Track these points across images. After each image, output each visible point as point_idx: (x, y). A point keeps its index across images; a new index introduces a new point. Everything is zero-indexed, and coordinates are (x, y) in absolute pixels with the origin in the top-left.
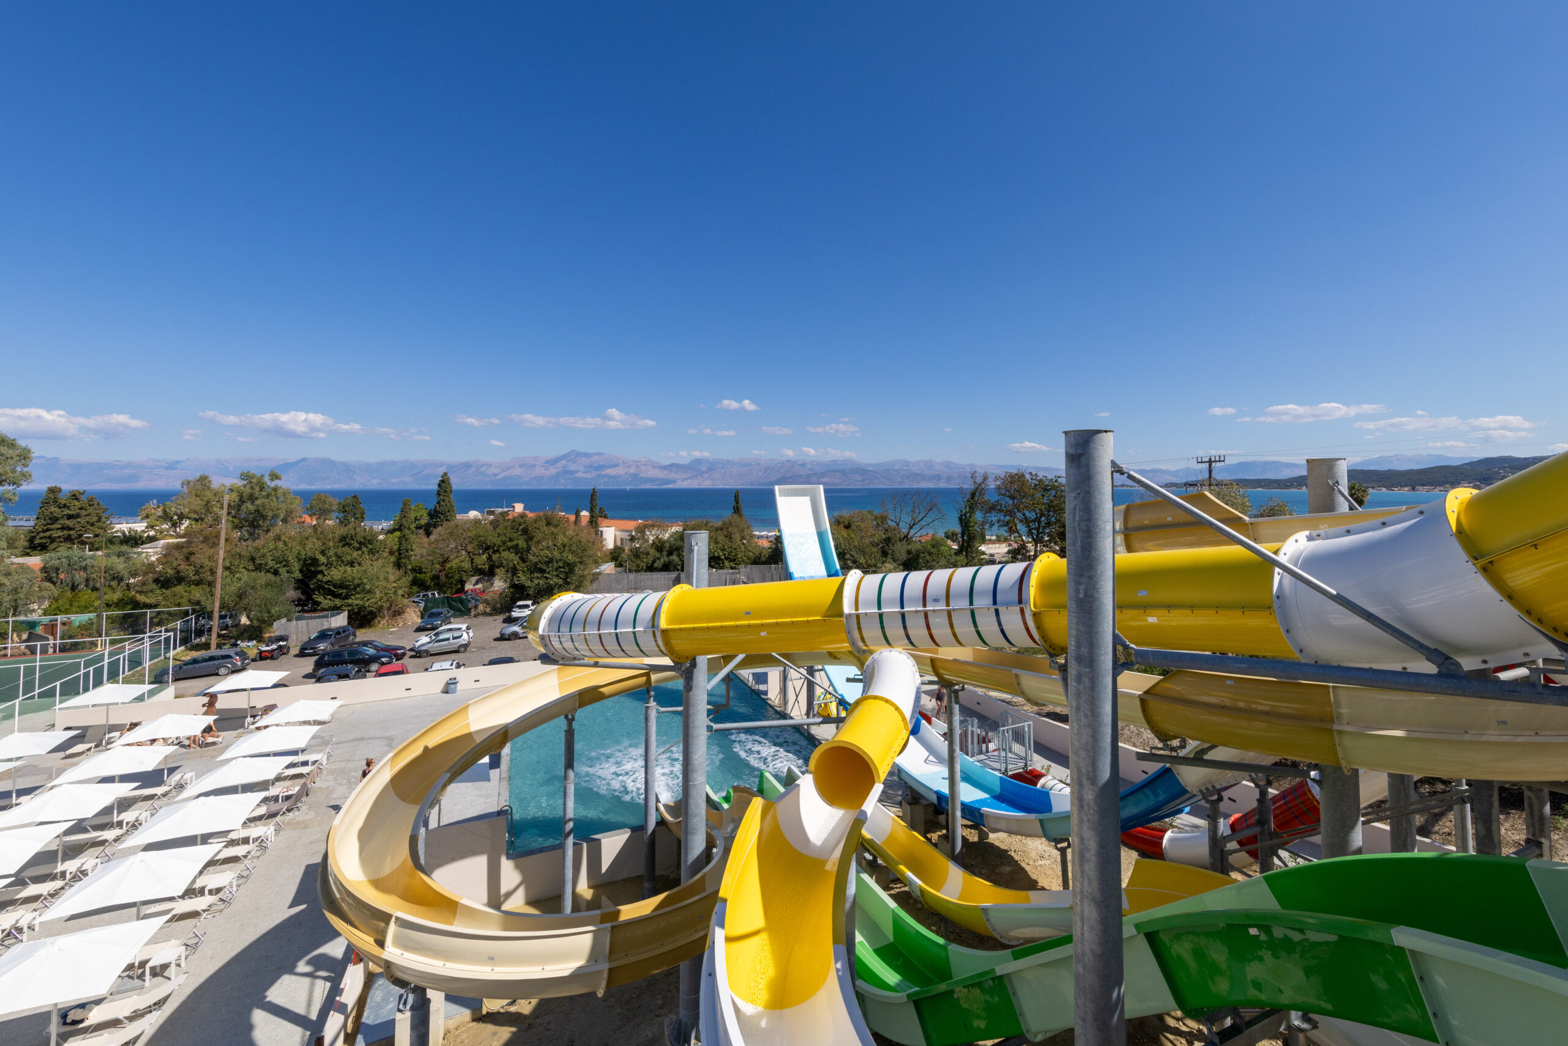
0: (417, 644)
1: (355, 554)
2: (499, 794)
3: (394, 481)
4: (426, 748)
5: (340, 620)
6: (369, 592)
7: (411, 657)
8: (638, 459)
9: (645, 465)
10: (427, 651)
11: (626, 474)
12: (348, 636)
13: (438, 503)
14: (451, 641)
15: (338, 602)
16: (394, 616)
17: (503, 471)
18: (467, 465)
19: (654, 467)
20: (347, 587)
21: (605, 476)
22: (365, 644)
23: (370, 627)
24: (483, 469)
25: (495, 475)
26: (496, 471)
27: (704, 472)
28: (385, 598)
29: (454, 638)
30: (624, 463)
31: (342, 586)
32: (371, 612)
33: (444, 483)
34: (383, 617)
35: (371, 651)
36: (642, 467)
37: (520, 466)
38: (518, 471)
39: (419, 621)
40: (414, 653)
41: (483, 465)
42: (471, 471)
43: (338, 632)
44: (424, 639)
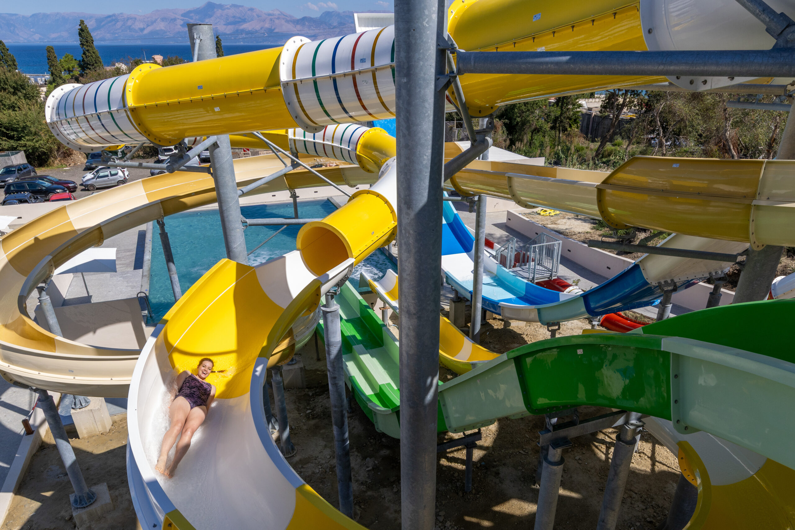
0: (85, 180)
3: (53, 36)
5: (19, 159)
7: (82, 190)
8: (271, 12)
9: (278, 18)
10: (92, 185)
11: (261, 28)
12: (29, 172)
13: (84, 53)
14: (110, 177)
15: (13, 143)
16: (65, 157)
17: (148, 26)
19: (287, 21)
21: (243, 31)
22: (42, 178)
23: (48, 166)
24: (129, 23)
25: (142, 30)
26: (142, 26)
30: (258, 16)
32: (44, 153)
34: (56, 158)
35: (47, 184)
36: (277, 21)
37: (163, 19)
38: (161, 26)
39: (85, 161)
40: (82, 187)
41: (128, 19)
42: (119, 24)
43: (20, 168)
44: (89, 176)
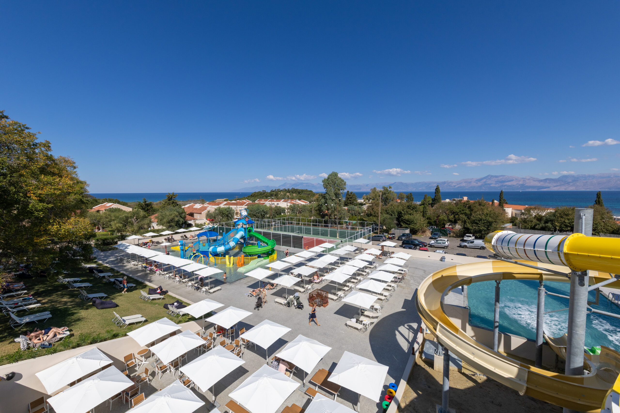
0: (431, 243)
1: (412, 211)
2: (464, 301)
3: (420, 189)
4: (442, 276)
5: (407, 231)
6: (416, 224)
7: (429, 247)
8: (524, 177)
9: (528, 180)
10: (433, 246)
11: (517, 184)
12: (410, 236)
13: (435, 196)
14: (442, 244)
15: (407, 226)
16: (423, 232)
17: (458, 185)
18: (444, 183)
19: (534, 181)
20: (409, 221)
21: (505, 185)
22: (415, 240)
23: (416, 235)
24: (450, 184)
25: (455, 186)
26: (455, 185)
27: (570, 182)
28: (420, 226)
29: (443, 243)
30: (516, 179)
31: (408, 221)
32: (416, 230)
33: (437, 189)
34: (419, 232)
35: (417, 242)
37: (465, 182)
38: (464, 184)
39: (430, 235)
40: (429, 246)
41: (450, 183)
42: (446, 184)
43: (407, 235)
44: (433, 242)
